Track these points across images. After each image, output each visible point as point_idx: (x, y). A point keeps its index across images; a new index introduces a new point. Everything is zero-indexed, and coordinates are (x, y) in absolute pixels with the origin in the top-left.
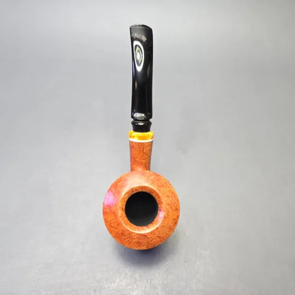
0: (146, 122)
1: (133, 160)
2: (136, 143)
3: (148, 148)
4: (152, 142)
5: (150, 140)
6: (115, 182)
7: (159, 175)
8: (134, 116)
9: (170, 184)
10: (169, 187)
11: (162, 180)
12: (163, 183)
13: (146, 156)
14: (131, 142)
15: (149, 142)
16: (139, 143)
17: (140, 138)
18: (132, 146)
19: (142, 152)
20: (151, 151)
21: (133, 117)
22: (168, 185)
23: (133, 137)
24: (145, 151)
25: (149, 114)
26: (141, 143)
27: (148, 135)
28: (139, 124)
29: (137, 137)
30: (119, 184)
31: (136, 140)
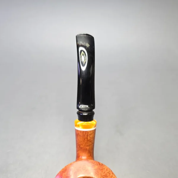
0: (90, 112)
1: (78, 147)
2: (81, 131)
3: (91, 136)
4: (95, 130)
5: (93, 129)
6: (60, 172)
7: (102, 164)
8: (80, 107)
9: (113, 173)
10: (112, 176)
11: (105, 169)
12: (106, 172)
13: (90, 143)
14: (77, 131)
15: (92, 131)
16: (83, 132)
17: (85, 127)
18: (78, 133)
19: (86, 139)
20: (94, 138)
21: (78, 108)
22: (111, 174)
23: (79, 126)
24: (89, 138)
25: (92, 105)
26: (86, 132)
27: (92, 124)
28: (83, 114)
29: (81, 126)
30: (64, 174)
31: (80, 129)
